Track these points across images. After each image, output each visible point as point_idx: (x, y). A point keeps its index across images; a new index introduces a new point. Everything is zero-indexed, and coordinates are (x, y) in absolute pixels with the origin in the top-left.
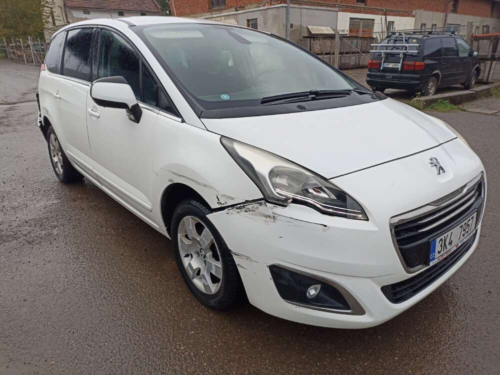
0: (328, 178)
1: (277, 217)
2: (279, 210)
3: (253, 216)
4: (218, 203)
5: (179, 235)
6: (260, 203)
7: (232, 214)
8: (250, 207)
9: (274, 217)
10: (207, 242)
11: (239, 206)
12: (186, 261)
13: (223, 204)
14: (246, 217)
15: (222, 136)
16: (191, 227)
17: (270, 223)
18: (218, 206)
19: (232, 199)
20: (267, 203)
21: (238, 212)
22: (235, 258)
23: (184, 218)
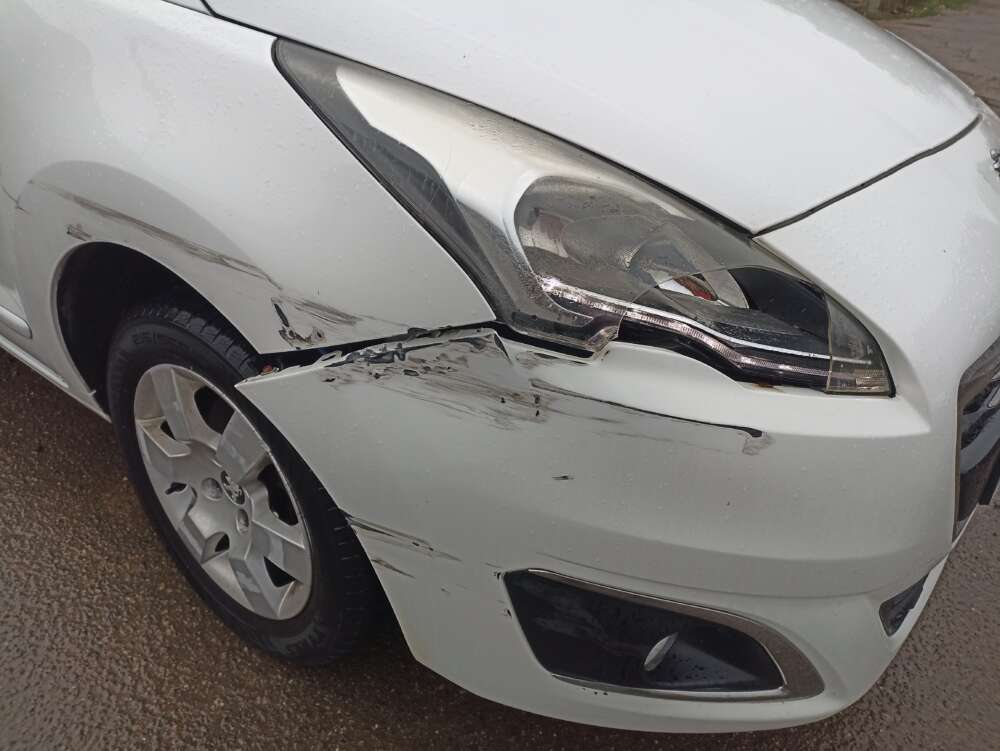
0: (754, 228)
1: (553, 399)
2: (562, 372)
3: (443, 395)
4: (282, 333)
5: (138, 422)
6: (472, 341)
7: (348, 382)
8: (430, 354)
9: (537, 399)
10: (248, 462)
11: (377, 350)
12: (174, 507)
13: (308, 340)
14: (413, 395)
15: (279, 37)
16: (178, 405)
17: (517, 423)
18: (286, 347)
19: (350, 320)
20: (505, 342)
21: (377, 376)
22: (362, 537)
23: (151, 370)
